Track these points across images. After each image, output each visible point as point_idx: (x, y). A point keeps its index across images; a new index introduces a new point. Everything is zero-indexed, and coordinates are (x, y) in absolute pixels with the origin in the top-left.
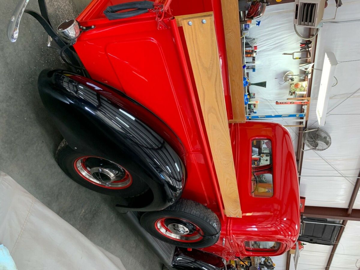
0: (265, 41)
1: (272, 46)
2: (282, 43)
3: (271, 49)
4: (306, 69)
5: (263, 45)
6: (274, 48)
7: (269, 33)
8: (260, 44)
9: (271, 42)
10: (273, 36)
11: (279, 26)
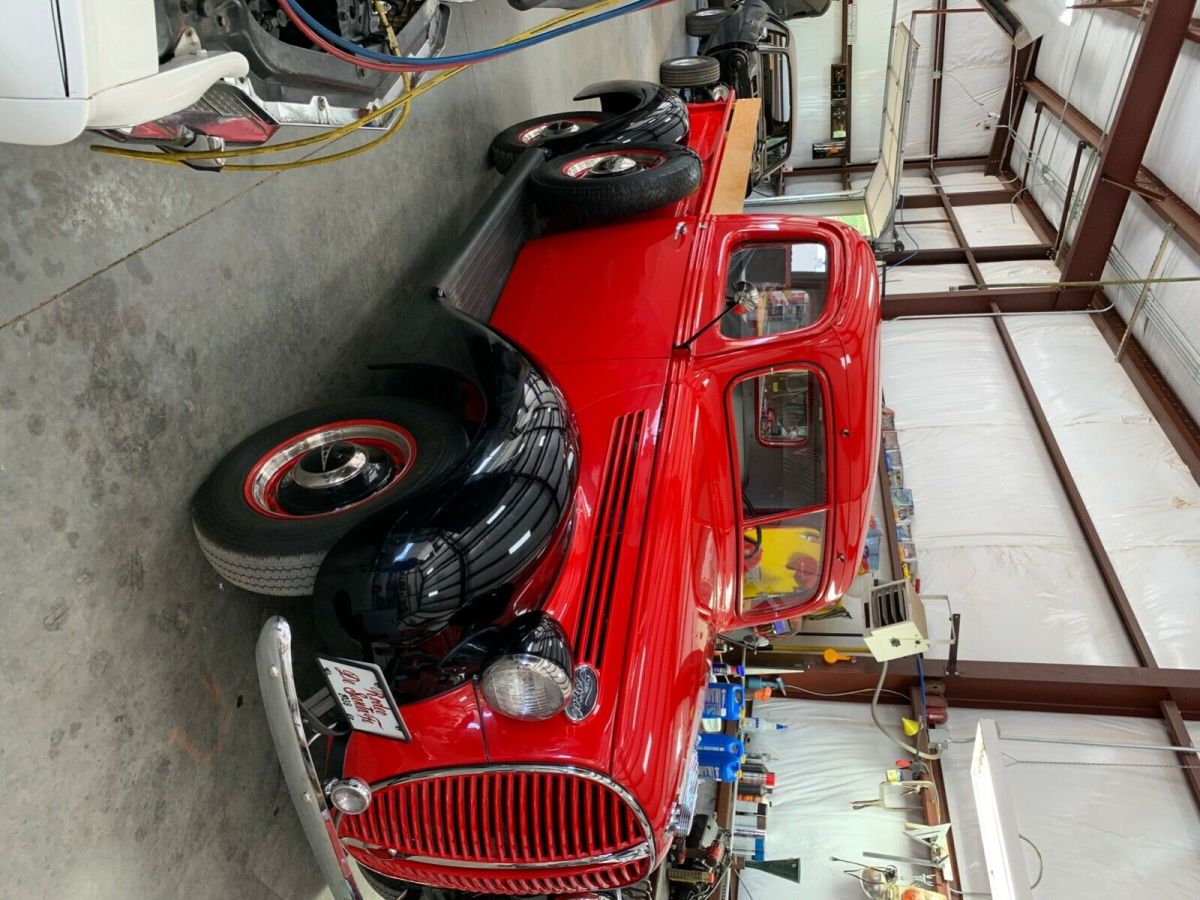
0: (798, 775)
1: (819, 794)
2: (850, 787)
3: (818, 799)
4: (928, 840)
5: (792, 787)
6: (824, 799)
7: (808, 758)
8: (783, 783)
9: (815, 781)
10: (820, 766)
11: (833, 748)
